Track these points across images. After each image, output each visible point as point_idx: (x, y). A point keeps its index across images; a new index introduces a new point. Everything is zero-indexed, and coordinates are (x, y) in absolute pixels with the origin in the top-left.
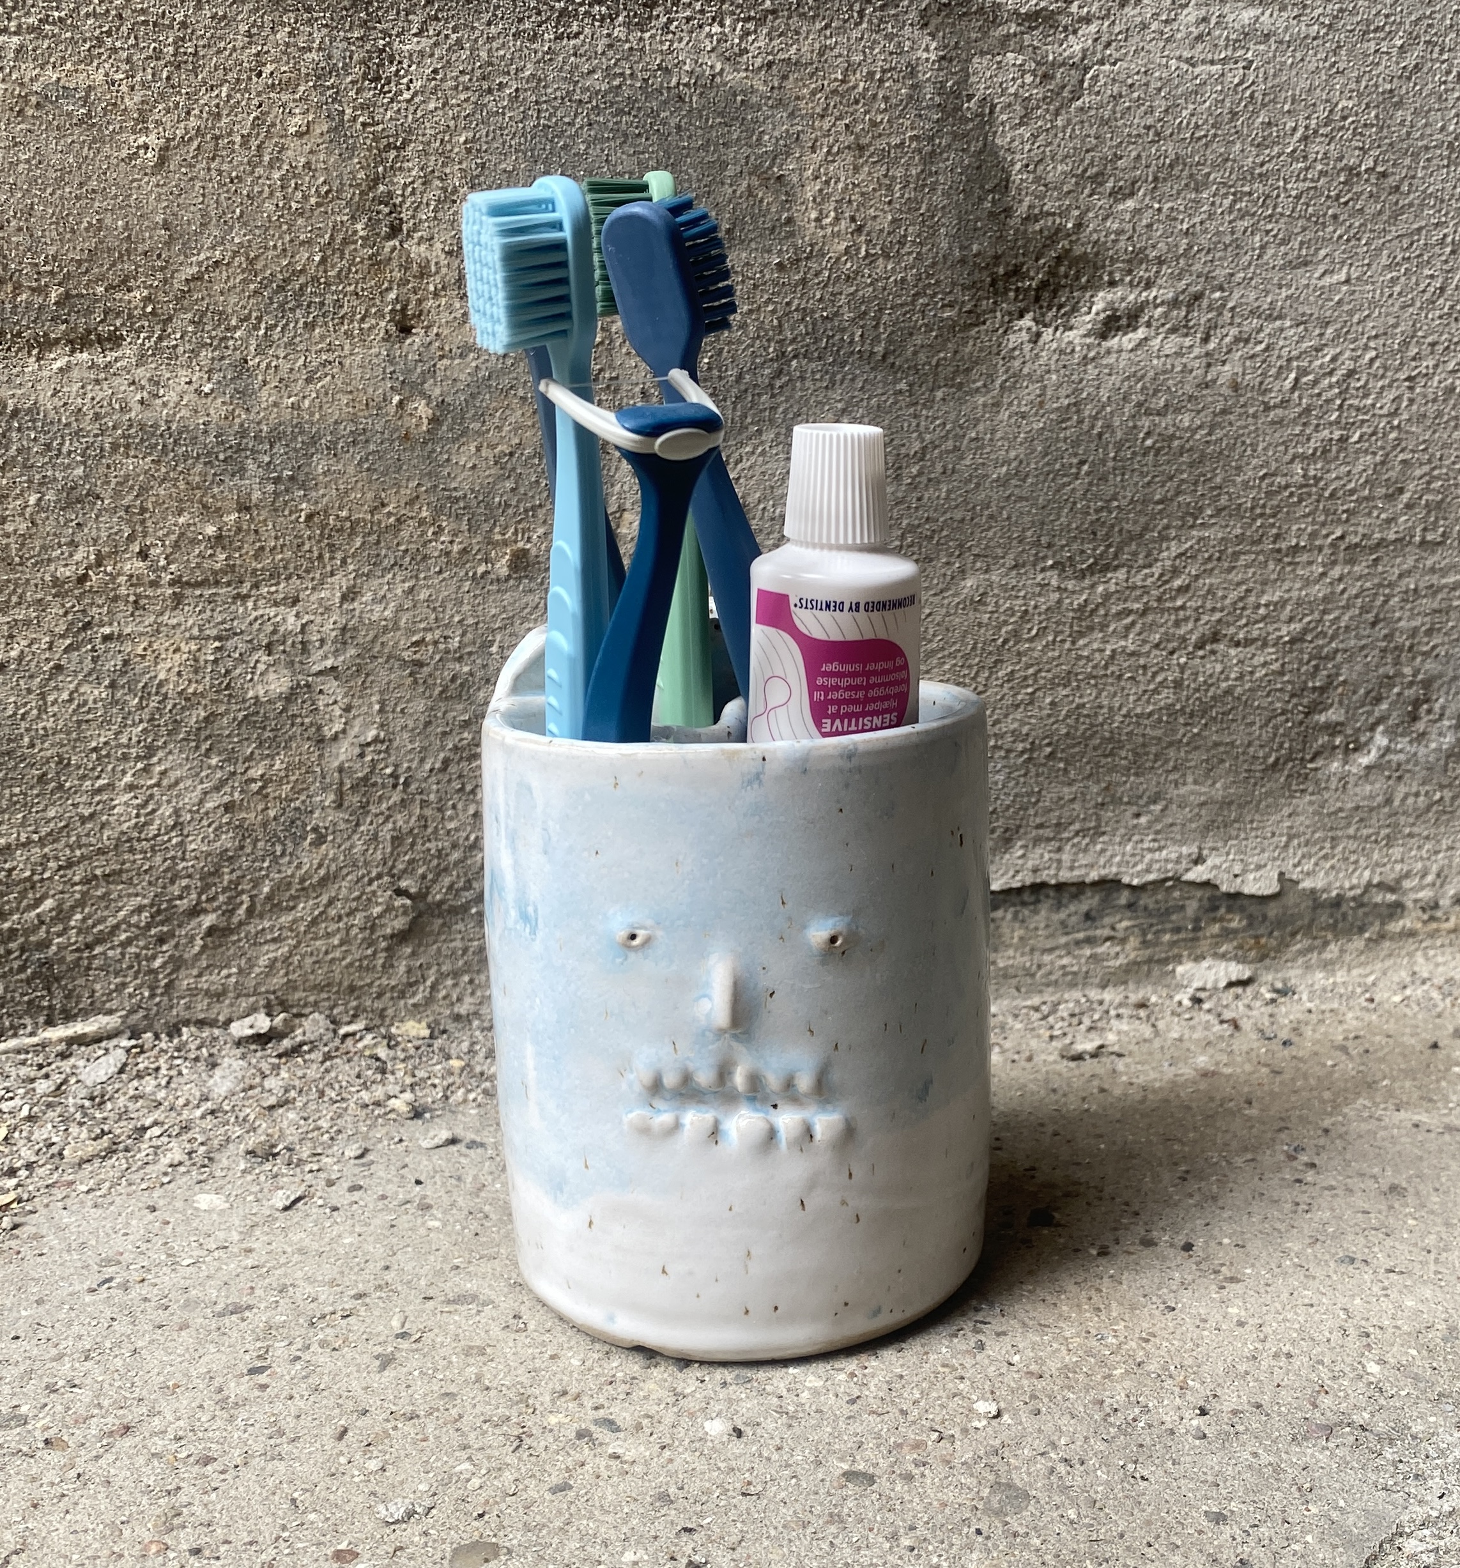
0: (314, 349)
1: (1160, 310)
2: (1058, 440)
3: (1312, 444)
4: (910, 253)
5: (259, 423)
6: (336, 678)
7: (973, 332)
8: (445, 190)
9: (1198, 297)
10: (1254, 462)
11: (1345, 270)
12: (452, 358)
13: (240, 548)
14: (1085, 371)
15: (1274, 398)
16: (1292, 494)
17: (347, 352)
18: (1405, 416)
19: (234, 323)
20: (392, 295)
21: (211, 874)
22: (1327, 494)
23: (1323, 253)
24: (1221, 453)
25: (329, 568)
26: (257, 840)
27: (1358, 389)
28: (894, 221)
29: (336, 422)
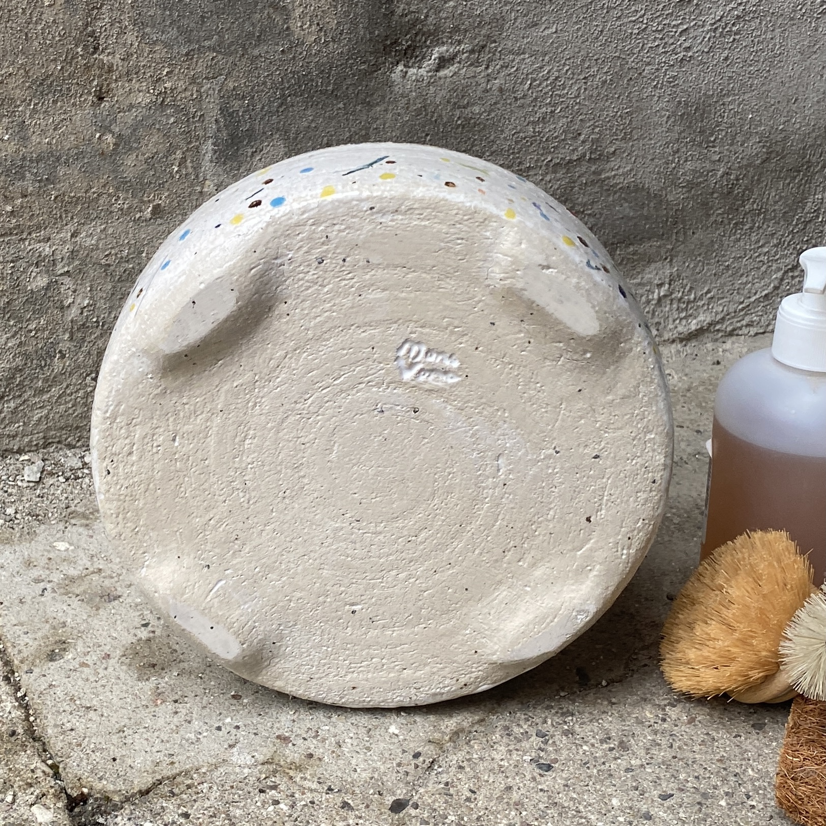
0: (58, 113)
1: (465, 55)
2: (415, 125)
3: (537, 115)
4: (345, 38)
5: (31, 153)
6: (69, 277)
7: (375, 75)
8: (121, 28)
9: (483, 47)
10: (510, 127)
11: (555, 27)
12: (125, 112)
13: (22, 216)
14: (429, 90)
15: (519, 94)
16: (527, 141)
17: (73, 113)
18: (583, 97)
19: (18, 103)
20: (95, 83)
21: (10, 378)
22: (544, 140)
23: (544, 19)
24: (493, 124)
25: (65, 222)
26: (33, 360)
27: (560, 86)
28: (338, 23)
29: (69, 149)
